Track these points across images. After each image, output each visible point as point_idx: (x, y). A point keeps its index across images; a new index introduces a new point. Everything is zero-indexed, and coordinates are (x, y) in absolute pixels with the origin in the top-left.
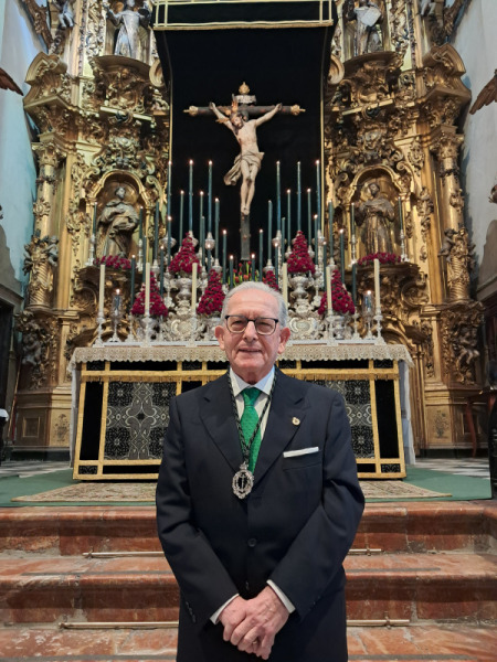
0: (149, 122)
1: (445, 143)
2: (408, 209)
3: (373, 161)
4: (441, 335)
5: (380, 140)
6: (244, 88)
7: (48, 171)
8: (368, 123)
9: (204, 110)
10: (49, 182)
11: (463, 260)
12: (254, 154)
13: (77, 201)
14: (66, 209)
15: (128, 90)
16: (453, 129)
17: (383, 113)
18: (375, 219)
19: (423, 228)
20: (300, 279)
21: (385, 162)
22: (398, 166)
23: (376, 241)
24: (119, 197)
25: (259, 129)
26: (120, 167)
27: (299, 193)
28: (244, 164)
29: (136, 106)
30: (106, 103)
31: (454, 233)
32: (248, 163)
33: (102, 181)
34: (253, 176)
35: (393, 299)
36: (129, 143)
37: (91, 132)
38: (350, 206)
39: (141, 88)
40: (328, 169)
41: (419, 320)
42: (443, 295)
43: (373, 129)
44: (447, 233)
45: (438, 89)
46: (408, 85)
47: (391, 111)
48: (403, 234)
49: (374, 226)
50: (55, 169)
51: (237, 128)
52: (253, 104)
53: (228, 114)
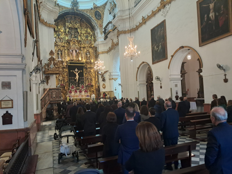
2: (92, 78)
4: (95, 91)
18: (89, 79)
21: (90, 73)
27: (82, 80)
32: (77, 77)
42: (95, 87)
43: (89, 69)
48: (92, 81)
51: (76, 74)
53: (75, 72)
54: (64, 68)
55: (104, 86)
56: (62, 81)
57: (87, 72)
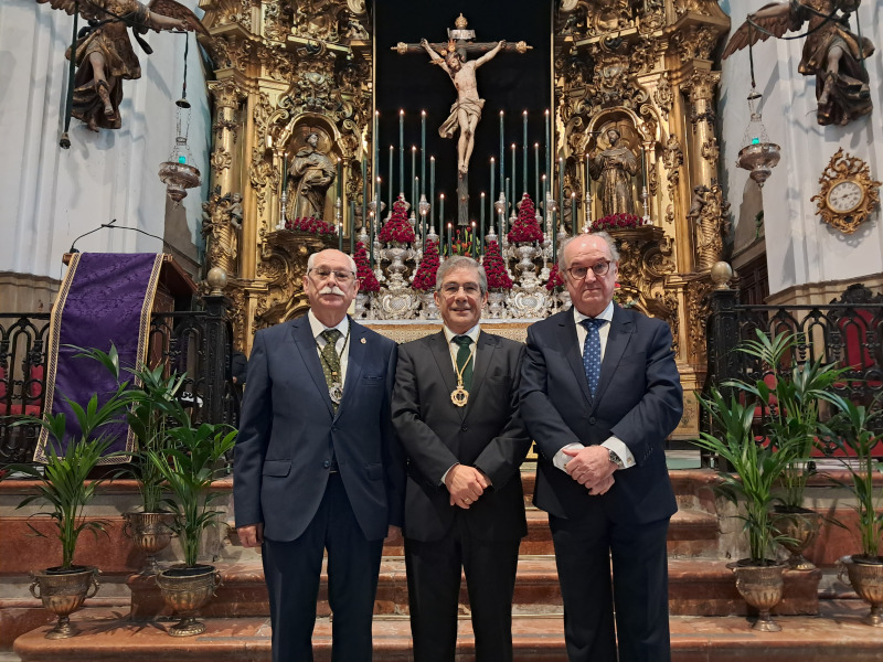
0: (346, 54)
1: (697, 82)
2: (653, 161)
3: (612, 103)
4: (687, 310)
5: (620, 77)
6: (461, 21)
7: (228, 115)
8: (607, 56)
9: (414, 47)
10: (229, 129)
11: (715, 222)
12: (473, 102)
13: (262, 149)
14: (249, 159)
15: (319, 14)
16: (707, 65)
17: (625, 44)
18: (613, 172)
19: (669, 183)
20: (526, 249)
21: (626, 103)
22: (642, 110)
23: (615, 199)
24: (311, 145)
25: (479, 72)
26: (312, 109)
27: (525, 147)
28: (462, 114)
29: (329, 33)
30: (294, 30)
31: (705, 190)
32: (467, 112)
33: (289, 127)
34: (472, 128)
35: (633, 268)
36: (322, 80)
37: (275, 65)
38: (585, 158)
39: (335, 12)
40: (558, 111)
41: (663, 293)
42: (692, 263)
43: (613, 63)
44: (697, 191)
45: (690, 16)
46: (655, 8)
47: (635, 41)
48: (645, 192)
49: (613, 181)
50: (236, 112)
51: (455, 70)
52: (472, 40)
53: (443, 52)
55: (845, 197)
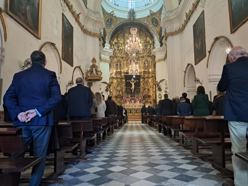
4: (153, 102)
11: (155, 94)
13: (114, 87)
18: (146, 89)
19: (151, 90)
21: (148, 83)
23: (146, 92)
24: (119, 86)
26: (119, 83)
27: (138, 90)
32: (133, 87)
33: (117, 85)
36: (119, 80)
37: (115, 79)
42: (153, 98)
43: (147, 79)
51: (132, 84)
53: (131, 82)
54: (122, 78)
55: (160, 97)
56: (120, 92)
57: (145, 82)
